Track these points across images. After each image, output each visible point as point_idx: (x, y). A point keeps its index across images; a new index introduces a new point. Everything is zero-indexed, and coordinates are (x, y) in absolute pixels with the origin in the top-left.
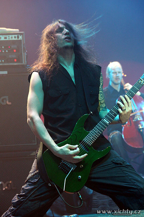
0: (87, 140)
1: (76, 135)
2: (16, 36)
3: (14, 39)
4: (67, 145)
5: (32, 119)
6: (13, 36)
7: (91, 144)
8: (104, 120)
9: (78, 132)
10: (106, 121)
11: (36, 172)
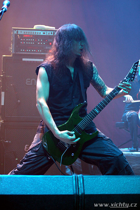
0: (80, 125)
1: (72, 121)
2: (53, 32)
3: (50, 34)
4: (67, 131)
5: (41, 105)
6: (50, 32)
7: (83, 128)
8: (95, 109)
9: (74, 118)
10: (96, 110)
11: (39, 142)
